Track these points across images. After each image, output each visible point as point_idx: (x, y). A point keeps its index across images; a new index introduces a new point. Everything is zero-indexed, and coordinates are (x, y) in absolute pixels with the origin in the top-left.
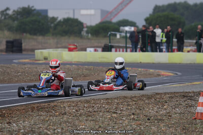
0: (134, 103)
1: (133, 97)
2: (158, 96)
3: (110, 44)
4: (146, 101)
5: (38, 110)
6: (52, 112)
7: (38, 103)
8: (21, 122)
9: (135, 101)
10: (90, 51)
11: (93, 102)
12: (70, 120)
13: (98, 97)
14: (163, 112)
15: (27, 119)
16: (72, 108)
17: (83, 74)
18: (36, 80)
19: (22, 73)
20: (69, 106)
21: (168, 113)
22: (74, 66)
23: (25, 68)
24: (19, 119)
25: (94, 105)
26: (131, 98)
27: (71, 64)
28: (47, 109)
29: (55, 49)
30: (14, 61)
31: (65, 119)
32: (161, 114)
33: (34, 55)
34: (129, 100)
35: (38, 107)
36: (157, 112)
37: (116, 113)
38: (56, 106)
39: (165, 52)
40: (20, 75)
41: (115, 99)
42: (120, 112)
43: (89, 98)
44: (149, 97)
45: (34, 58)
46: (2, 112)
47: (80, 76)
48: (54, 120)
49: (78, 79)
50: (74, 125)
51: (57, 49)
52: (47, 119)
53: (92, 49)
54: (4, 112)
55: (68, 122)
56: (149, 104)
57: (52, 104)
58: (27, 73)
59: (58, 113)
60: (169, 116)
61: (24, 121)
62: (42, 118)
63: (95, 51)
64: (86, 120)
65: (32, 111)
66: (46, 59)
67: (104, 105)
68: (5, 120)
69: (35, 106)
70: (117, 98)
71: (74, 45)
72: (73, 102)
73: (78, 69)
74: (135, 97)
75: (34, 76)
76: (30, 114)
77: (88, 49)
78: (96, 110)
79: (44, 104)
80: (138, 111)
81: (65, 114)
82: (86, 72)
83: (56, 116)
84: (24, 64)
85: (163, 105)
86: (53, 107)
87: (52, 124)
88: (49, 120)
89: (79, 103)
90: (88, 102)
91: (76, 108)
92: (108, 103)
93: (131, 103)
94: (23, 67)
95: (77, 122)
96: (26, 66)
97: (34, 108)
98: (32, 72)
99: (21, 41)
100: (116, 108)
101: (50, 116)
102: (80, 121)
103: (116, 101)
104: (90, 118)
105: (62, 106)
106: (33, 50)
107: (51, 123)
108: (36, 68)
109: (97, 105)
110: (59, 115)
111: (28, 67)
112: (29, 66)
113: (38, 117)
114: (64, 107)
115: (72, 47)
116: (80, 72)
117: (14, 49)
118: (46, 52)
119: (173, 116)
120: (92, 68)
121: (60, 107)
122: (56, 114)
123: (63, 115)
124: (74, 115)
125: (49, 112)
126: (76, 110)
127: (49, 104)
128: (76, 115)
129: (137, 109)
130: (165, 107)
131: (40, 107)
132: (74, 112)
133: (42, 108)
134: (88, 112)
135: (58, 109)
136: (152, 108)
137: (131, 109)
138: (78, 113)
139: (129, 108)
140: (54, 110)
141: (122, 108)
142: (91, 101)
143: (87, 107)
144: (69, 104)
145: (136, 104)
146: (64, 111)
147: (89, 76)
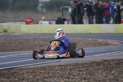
0: (85, 69)
1: (84, 64)
2: (106, 63)
3: (62, 18)
4: (96, 67)
6: (12, 78)
9: (86, 67)
10: (45, 24)
11: (48, 68)
13: (53, 64)
14: (111, 77)
16: (30, 74)
17: (39, 44)
20: (27, 73)
21: (116, 77)
22: (30, 37)
25: (49, 71)
26: (83, 64)
27: (28, 35)
29: (14, 23)
32: (110, 78)
34: (81, 67)
36: (105, 77)
37: (69, 78)
38: (15, 72)
39: (112, 23)
41: (68, 65)
42: (72, 77)
44: (98, 64)
47: (37, 46)
51: (15, 23)
53: (47, 22)
56: (98, 69)
57: (12, 71)
59: (17, 79)
60: (116, 80)
63: (50, 23)
66: (5, 31)
67: (58, 71)
70: (70, 65)
71: (31, 19)
72: (31, 69)
73: (35, 40)
74: (86, 64)
78: (51, 76)
79: (4, 71)
80: (88, 76)
81: (24, 79)
82: (41, 42)
85: (111, 71)
86: (13, 74)
89: (36, 70)
90: (44, 68)
91: (33, 74)
92: (61, 70)
93: (82, 69)
100: (69, 73)
103: (69, 67)
105: (20, 72)
109: (52, 71)
114: (23, 73)
115: (29, 20)
116: (36, 42)
118: (5, 25)
119: (120, 80)
120: (47, 38)
121: (19, 73)
122: (15, 79)
123: (21, 80)
124: (32, 80)
125: (9, 78)
126: (33, 76)
127: (9, 71)
128: (33, 80)
129: (88, 74)
130: (113, 72)
131: (1, 74)
132: (32, 78)
133: (3, 75)
134: (44, 77)
135: (17, 75)
136: (101, 74)
137: (82, 74)
138: (35, 79)
139: (81, 73)
140: (13, 76)
141: (74, 73)
142: (47, 68)
143: (43, 73)
144: (27, 70)
145: (86, 69)
146: (23, 76)
147: (45, 46)
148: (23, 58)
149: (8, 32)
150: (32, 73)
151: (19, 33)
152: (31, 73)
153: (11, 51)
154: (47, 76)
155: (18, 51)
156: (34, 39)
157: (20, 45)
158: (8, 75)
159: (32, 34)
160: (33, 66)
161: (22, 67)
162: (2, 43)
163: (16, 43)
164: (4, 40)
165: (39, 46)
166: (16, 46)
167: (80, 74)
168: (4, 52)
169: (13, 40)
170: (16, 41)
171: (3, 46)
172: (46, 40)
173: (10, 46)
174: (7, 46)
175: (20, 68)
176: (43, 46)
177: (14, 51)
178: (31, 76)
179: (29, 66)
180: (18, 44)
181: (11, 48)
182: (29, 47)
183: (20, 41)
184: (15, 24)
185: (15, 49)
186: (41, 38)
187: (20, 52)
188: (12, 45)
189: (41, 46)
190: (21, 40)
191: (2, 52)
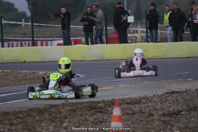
0: (19, 120)
1: (17, 113)
2: (53, 110)
4: (37, 118)
9: (21, 118)
34: (12, 117)
44: (41, 111)
56: (41, 121)
74: (21, 112)
85: (62, 122)
93: (15, 122)
129: (25, 129)
130: (65, 124)
136: (45, 128)
137: (16, 130)
139: (13, 128)
141: (3, 128)
145: (22, 122)
167: (12, 130)
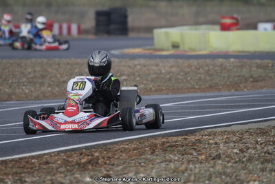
5: (165, 150)
6: (191, 154)
7: (163, 136)
8: (131, 175)
10: (266, 29)
11: (274, 132)
12: (228, 171)
15: (142, 169)
16: (232, 145)
17: (251, 77)
18: (156, 91)
19: (129, 76)
20: (226, 142)
22: (232, 60)
23: (135, 66)
24: (126, 168)
27: (226, 56)
28: (181, 148)
29: (194, 27)
30: (113, 52)
31: (219, 168)
33: (152, 39)
35: (163, 144)
38: (200, 141)
40: (126, 80)
43: (267, 124)
45: (153, 44)
46: (92, 155)
47: (246, 80)
48: (197, 171)
49: (242, 86)
50: (238, 180)
51: (198, 27)
52: (183, 167)
53: (269, 26)
54: (97, 154)
55: (225, 173)
57: (192, 138)
58: (139, 76)
59: (203, 157)
61: (137, 173)
62: (172, 166)
64: (263, 170)
65: (152, 153)
66: (175, 46)
68: (100, 171)
69: (159, 141)
71: (233, 18)
72: (234, 133)
73: (242, 67)
75: (152, 81)
76: (147, 159)
77: (261, 26)
79: (175, 139)
81: (218, 157)
82: (257, 72)
83: (201, 163)
84: (133, 57)
86: (194, 144)
87: (192, 178)
88: (186, 169)
89: (246, 136)
90: (263, 132)
91: (241, 145)
94: (131, 63)
95: (243, 175)
96: (136, 62)
97: (155, 145)
98: (149, 74)
99: (126, 11)
101: (189, 162)
102: (250, 172)
104: (269, 166)
105: (211, 141)
106: (150, 30)
107: (190, 175)
108: (157, 66)
110: (207, 159)
111: (139, 65)
112: (142, 61)
113: (163, 165)
114: (216, 143)
115: (228, 21)
116: (245, 72)
117: (112, 27)
118: (175, 33)
120: (269, 63)
121: (209, 144)
122: (200, 158)
123: (213, 159)
124: (237, 160)
125: (186, 154)
126: (240, 150)
127: (186, 139)
128: (240, 160)
131: (168, 144)
132: (237, 153)
133: (172, 146)
134: (265, 153)
135: (204, 148)
138: (245, 156)
140: (195, 149)
142: (271, 131)
143: (261, 144)
144: (226, 136)
146: (217, 151)
147: (264, 80)
148: (216, 107)
149: (181, 48)
150: (237, 142)
151: (205, 50)
152: (235, 142)
153: (189, 92)
154: (270, 151)
155: (204, 91)
156: (239, 64)
157: (208, 78)
158: (183, 146)
159: (234, 52)
160: (239, 127)
161: (214, 130)
162: (169, 73)
163: (200, 73)
164: (171, 67)
165: (251, 79)
166: (200, 79)
168: (172, 93)
169: (193, 68)
170: (199, 69)
171: (170, 79)
172: (268, 66)
173: (187, 80)
174: (178, 79)
175: (209, 130)
176: (261, 81)
177: (194, 92)
178: (235, 151)
179: (230, 125)
180: (203, 77)
181: (189, 85)
182: (228, 83)
183: (209, 70)
184: (196, 29)
185: (197, 87)
186: (257, 63)
187: (207, 94)
188: (191, 79)
189: (257, 81)
190: (211, 67)
191: (167, 94)
